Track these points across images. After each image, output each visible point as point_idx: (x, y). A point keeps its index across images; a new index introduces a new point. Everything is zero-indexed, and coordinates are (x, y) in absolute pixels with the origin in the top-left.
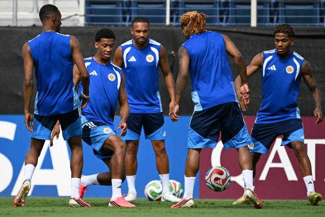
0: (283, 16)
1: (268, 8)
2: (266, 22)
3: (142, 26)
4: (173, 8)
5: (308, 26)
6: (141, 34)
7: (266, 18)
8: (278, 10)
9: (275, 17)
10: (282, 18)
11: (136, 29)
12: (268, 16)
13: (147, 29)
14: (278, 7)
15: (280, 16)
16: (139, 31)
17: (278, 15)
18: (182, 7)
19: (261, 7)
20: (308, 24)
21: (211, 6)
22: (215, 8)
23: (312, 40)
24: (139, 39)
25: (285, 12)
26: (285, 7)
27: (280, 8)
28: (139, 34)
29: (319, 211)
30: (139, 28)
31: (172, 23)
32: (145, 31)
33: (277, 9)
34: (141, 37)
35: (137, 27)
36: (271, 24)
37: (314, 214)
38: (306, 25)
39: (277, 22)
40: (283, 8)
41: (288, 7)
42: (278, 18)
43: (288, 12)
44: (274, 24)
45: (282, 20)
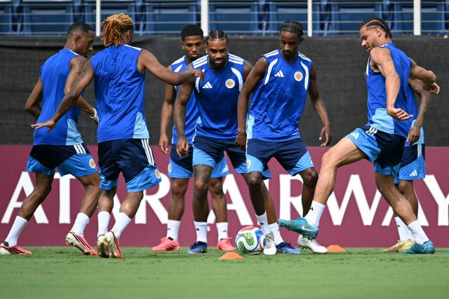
0: (28, 24)
1: (10, 14)
2: (8, 31)
5: (59, 36)
7: (8, 26)
8: (23, 16)
9: (19, 25)
10: (27, 26)
12: (10, 24)
14: (23, 12)
15: (25, 24)
17: (22, 22)
25: (31, 19)
26: (30, 12)
27: (25, 14)
33: (21, 14)
36: (14, 33)
39: (21, 30)
40: (29, 14)
41: (35, 13)
42: (22, 26)
43: (34, 18)
44: (18, 33)
45: (27, 28)
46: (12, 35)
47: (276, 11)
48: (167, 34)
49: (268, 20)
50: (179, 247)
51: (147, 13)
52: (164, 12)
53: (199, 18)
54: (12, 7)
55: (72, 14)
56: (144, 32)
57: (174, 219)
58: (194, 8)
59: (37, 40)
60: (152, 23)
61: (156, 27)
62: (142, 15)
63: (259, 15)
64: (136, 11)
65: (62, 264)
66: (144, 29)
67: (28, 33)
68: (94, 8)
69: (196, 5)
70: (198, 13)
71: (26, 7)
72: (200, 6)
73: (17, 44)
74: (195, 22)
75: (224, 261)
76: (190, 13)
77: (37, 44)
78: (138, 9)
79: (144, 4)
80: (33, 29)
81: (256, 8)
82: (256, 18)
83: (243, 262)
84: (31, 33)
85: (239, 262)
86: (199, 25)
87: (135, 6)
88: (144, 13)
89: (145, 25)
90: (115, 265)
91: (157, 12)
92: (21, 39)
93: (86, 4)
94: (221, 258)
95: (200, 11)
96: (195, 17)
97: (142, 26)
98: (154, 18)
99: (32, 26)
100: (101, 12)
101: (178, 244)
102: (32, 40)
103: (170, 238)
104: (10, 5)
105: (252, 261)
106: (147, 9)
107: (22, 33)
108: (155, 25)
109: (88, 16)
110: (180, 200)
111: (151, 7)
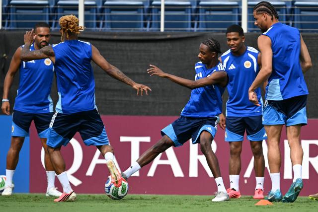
0: (108, 21)
1: (95, 14)
2: (92, 27)
3: (45, 31)
4: (4, 14)
5: (132, 31)
6: (44, 39)
7: (93, 23)
9: (101, 22)
10: (108, 23)
11: (39, 34)
12: (95, 21)
13: (49, 34)
14: (104, 13)
15: (106, 21)
16: (41, 36)
17: (104, 20)
18: (13, 12)
19: (88, 13)
20: (133, 29)
21: (41, 11)
22: (44, 14)
23: (136, 44)
24: (41, 43)
25: (111, 18)
26: (110, 13)
27: (106, 14)
28: (42, 38)
29: (142, 204)
30: (42, 33)
31: (3, 28)
32: (47, 36)
34: (43, 41)
35: (40, 31)
36: (97, 29)
37: (138, 207)
38: (131, 30)
39: (103, 26)
40: (109, 14)
41: (114, 13)
42: (104, 23)
43: (113, 17)
44: (101, 28)
45: (108, 25)
46: (96, 30)
47: (300, 13)
48: (215, 30)
49: (294, 20)
50: (240, 196)
51: (200, 14)
52: (213, 13)
53: (240, 18)
54: (96, 8)
55: (142, 14)
56: (198, 29)
57: (234, 174)
58: (237, 11)
59: (115, 34)
60: (204, 22)
61: (207, 25)
62: (196, 16)
63: (286, 16)
64: (191, 13)
65: (132, 208)
66: (198, 27)
67: (108, 29)
68: (160, 10)
69: (238, 9)
70: (240, 14)
71: (107, 8)
72: (241, 9)
73: (100, 37)
74: (237, 22)
75: (257, 206)
76: (234, 14)
77: (115, 37)
78: (193, 11)
79: (198, 7)
80: (112, 25)
81: (284, 11)
82: (284, 19)
83: (272, 207)
84: (110, 29)
85: (268, 207)
86: (240, 24)
87: (191, 9)
88: (197, 14)
89: (198, 24)
90: (173, 208)
91: (208, 13)
92: (103, 33)
93: (153, 7)
94: (257, 204)
95: (241, 13)
96: (237, 18)
97: (196, 24)
98: (206, 18)
99: (111, 23)
100: (165, 13)
101: (239, 193)
102: (112, 34)
103: (233, 189)
104: (95, 7)
105: (279, 207)
106: (200, 11)
107: (104, 29)
108: (206, 24)
109: (155, 16)
110: (238, 159)
111: (203, 10)
